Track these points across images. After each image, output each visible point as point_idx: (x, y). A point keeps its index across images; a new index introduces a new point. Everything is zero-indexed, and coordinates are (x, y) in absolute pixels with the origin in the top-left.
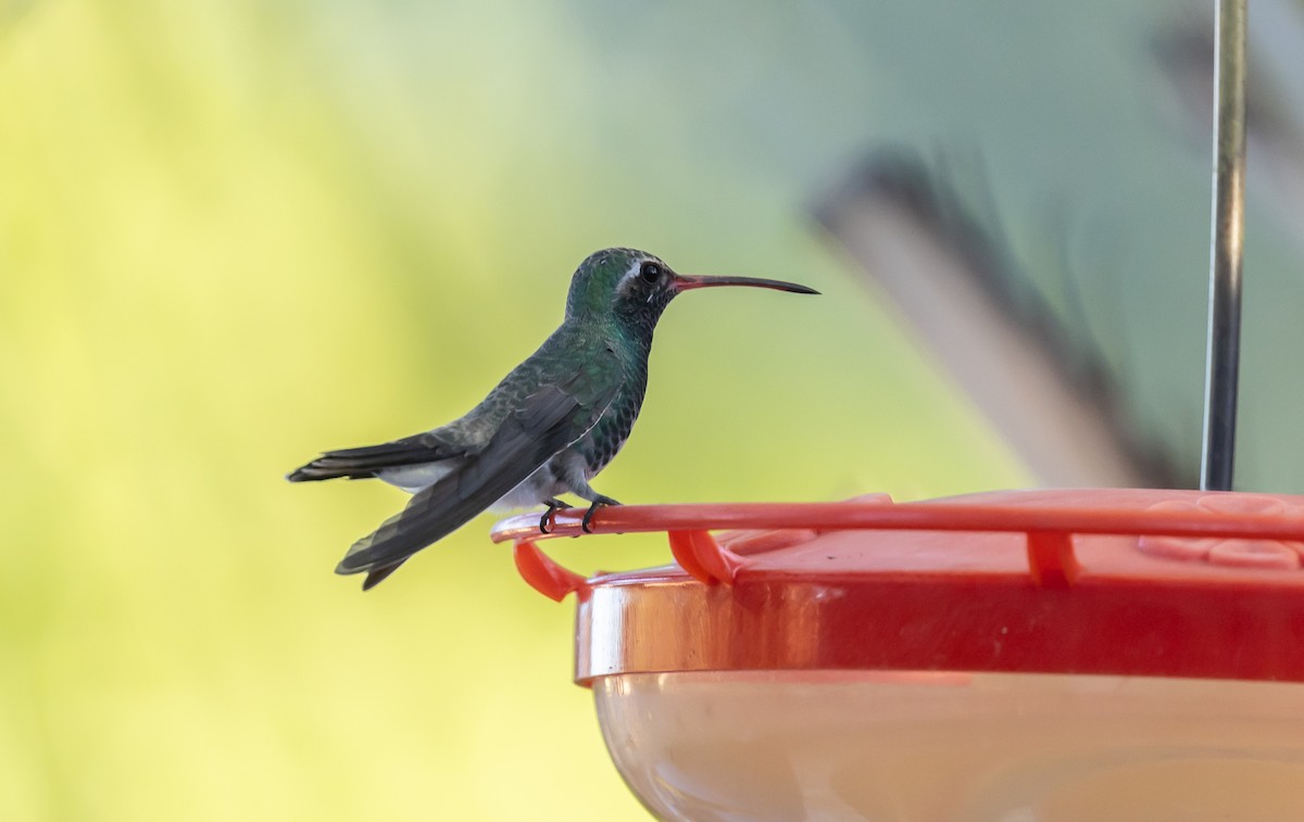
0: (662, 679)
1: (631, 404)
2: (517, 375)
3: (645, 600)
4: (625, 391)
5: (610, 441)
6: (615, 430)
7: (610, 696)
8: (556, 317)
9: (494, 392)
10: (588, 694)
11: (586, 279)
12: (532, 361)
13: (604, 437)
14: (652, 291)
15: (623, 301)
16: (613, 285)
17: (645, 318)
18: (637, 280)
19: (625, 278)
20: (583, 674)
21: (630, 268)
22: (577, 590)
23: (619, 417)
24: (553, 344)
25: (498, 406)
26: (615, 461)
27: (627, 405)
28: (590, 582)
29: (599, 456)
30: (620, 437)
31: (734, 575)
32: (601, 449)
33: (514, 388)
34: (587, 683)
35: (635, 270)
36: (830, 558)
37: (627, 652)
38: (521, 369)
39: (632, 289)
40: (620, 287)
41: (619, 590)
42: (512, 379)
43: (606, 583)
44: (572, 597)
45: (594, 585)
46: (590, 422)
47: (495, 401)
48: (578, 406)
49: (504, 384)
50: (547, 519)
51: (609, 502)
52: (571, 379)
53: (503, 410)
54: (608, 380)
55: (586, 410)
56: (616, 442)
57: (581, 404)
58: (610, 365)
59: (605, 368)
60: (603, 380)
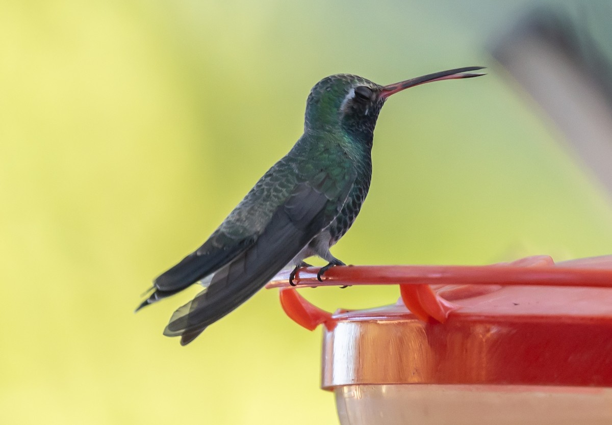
0: (384, 388)
1: (360, 190)
2: (277, 169)
3: (373, 331)
4: (357, 182)
5: (348, 219)
6: (351, 212)
7: (347, 400)
8: (298, 130)
9: (261, 181)
10: (331, 396)
11: (317, 102)
12: (289, 159)
13: (344, 217)
14: (367, 106)
15: (347, 117)
16: (338, 107)
17: (366, 126)
18: (355, 100)
19: (345, 101)
20: (327, 384)
21: (347, 93)
22: (325, 322)
23: (354, 202)
24: (301, 147)
25: (265, 193)
26: (349, 232)
27: (358, 192)
28: (334, 317)
29: (339, 232)
30: (354, 215)
31: (447, 316)
32: (342, 226)
33: (277, 179)
34: (331, 389)
35: (351, 94)
36: (516, 304)
37: (359, 370)
38: (280, 164)
39: (352, 108)
40: (343, 107)
41: (353, 325)
42: (274, 172)
43: (346, 319)
44: (321, 327)
45: (338, 320)
46: (337, 212)
47: (263, 189)
48: (328, 201)
49: (268, 175)
50: (294, 275)
51: (338, 263)
52: (321, 180)
53: (268, 196)
54: (347, 178)
55: (333, 203)
56: (351, 219)
57: (331, 199)
58: (347, 165)
59: (344, 168)
60: (344, 178)
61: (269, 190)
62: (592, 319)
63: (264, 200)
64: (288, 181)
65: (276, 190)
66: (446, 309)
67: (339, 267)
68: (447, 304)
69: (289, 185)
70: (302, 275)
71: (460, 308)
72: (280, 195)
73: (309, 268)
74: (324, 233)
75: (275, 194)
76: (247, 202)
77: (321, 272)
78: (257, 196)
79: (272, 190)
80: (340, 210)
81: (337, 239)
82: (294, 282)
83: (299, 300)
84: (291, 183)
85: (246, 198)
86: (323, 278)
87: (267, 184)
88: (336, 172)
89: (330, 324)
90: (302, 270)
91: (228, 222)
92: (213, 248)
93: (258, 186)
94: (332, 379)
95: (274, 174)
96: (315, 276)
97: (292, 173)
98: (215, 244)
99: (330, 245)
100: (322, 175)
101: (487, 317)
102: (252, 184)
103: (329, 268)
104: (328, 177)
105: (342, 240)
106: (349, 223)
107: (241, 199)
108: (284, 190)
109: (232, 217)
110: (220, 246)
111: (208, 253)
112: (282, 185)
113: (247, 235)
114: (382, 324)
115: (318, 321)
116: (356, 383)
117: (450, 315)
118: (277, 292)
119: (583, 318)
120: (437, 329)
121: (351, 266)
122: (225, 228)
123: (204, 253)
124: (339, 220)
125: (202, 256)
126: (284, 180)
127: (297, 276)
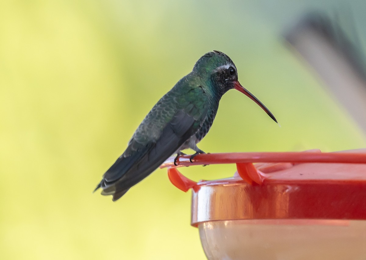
0: (226, 223)
1: (213, 112)
2: (164, 99)
3: (220, 191)
7: (205, 230)
12: (171, 94)
20: (194, 222)
23: (209, 118)
25: (157, 114)
28: (198, 184)
31: (262, 181)
32: (203, 132)
33: (164, 106)
36: (301, 174)
37: (212, 212)
41: (210, 188)
42: (163, 101)
43: (206, 184)
44: (191, 190)
45: (201, 185)
46: (199, 126)
47: (156, 112)
48: (195, 121)
49: (159, 103)
50: (176, 160)
51: (201, 152)
52: (191, 109)
53: (159, 116)
54: (205, 107)
55: (198, 122)
56: (208, 128)
57: (196, 120)
58: (205, 100)
59: (203, 101)
60: (204, 107)
61: (159, 113)
62: (344, 182)
63: (157, 119)
64: (170, 107)
65: (164, 112)
66: (262, 177)
67: (202, 155)
68: (263, 174)
69: (171, 109)
70: (181, 160)
71: (270, 177)
72: (166, 115)
73: (184, 156)
74: (193, 137)
75: (163, 114)
76: (147, 120)
77: (191, 157)
78: (153, 116)
79: (161, 113)
80: (201, 125)
81: (200, 139)
82: (177, 164)
83: (179, 175)
84: (172, 108)
85: (147, 117)
86: (193, 161)
87: (158, 109)
88: (199, 104)
89: (196, 188)
90: (181, 157)
91: (138, 133)
92: (132, 152)
93: (154, 110)
94: (197, 219)
95: (162, 103)
96: (188, 160)
97: (173, 102)
98: (133, 149)
99: (196, 143)
100: (191, 106)
101: (285, 181)
102: (150, 108)
103: (196, 155)
104: (195, 106)
105: (203, 140)
106: (207, 130)
107: (144, 117)
108: (168, 112)
109: (140, 130)
110: (136, 150)
111: (130, 155)
112: (167, 109)
113: (149, 140)
114: (226, 187)
115: (189, 186)
116: (211, 220)
117: (264, 181)
118: (166, 170)
119: (339, 181)
120: (257, 188)
121: (209, 153)
122: (136, 137)
123: (128, 156)
124: (201, 130)
125: (127, 158)
126: (168, 106)
127: (178, 160)
